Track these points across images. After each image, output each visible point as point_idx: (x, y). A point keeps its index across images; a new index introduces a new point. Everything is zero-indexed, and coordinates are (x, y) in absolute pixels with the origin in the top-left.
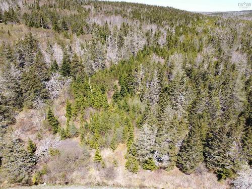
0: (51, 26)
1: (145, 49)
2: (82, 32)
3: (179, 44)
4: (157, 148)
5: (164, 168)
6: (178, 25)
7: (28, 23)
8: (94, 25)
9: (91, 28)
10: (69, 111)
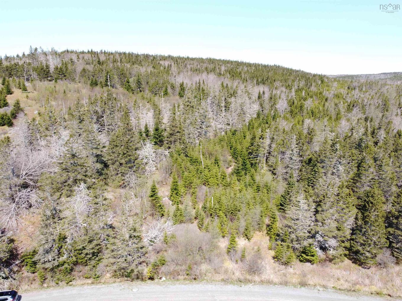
0: (118, 86)
1: (258, 115)
2: (166, 94)
3: (305, 111)
5: (330, 260)
7: (89, 82)
8: (182, 85)
9: (178, 90)
10: (175, 190)
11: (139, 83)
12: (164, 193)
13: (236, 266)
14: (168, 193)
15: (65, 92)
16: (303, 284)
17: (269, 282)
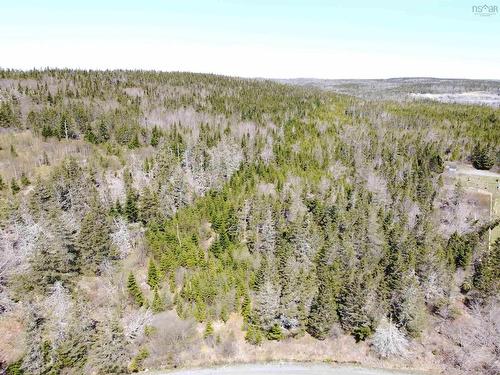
1: (242, 168)
2: (136, 144)
3: (292, 156)
4: (283, 311)
5: (294, 336)
6: (287, 119)
7: (41, 130)
8: (155, 130)
9: (150, 136)
10: (153, 274)
11: (102, 128)
12: (141, 277)
13: (212, 350)
14: (145, 277)
15: (12, 150)
16: (269, 360)
17: (241, 362)
